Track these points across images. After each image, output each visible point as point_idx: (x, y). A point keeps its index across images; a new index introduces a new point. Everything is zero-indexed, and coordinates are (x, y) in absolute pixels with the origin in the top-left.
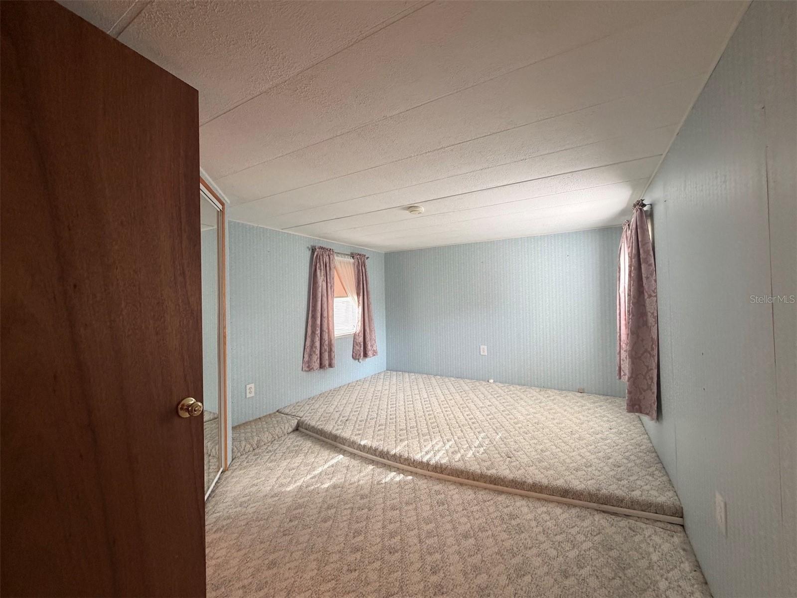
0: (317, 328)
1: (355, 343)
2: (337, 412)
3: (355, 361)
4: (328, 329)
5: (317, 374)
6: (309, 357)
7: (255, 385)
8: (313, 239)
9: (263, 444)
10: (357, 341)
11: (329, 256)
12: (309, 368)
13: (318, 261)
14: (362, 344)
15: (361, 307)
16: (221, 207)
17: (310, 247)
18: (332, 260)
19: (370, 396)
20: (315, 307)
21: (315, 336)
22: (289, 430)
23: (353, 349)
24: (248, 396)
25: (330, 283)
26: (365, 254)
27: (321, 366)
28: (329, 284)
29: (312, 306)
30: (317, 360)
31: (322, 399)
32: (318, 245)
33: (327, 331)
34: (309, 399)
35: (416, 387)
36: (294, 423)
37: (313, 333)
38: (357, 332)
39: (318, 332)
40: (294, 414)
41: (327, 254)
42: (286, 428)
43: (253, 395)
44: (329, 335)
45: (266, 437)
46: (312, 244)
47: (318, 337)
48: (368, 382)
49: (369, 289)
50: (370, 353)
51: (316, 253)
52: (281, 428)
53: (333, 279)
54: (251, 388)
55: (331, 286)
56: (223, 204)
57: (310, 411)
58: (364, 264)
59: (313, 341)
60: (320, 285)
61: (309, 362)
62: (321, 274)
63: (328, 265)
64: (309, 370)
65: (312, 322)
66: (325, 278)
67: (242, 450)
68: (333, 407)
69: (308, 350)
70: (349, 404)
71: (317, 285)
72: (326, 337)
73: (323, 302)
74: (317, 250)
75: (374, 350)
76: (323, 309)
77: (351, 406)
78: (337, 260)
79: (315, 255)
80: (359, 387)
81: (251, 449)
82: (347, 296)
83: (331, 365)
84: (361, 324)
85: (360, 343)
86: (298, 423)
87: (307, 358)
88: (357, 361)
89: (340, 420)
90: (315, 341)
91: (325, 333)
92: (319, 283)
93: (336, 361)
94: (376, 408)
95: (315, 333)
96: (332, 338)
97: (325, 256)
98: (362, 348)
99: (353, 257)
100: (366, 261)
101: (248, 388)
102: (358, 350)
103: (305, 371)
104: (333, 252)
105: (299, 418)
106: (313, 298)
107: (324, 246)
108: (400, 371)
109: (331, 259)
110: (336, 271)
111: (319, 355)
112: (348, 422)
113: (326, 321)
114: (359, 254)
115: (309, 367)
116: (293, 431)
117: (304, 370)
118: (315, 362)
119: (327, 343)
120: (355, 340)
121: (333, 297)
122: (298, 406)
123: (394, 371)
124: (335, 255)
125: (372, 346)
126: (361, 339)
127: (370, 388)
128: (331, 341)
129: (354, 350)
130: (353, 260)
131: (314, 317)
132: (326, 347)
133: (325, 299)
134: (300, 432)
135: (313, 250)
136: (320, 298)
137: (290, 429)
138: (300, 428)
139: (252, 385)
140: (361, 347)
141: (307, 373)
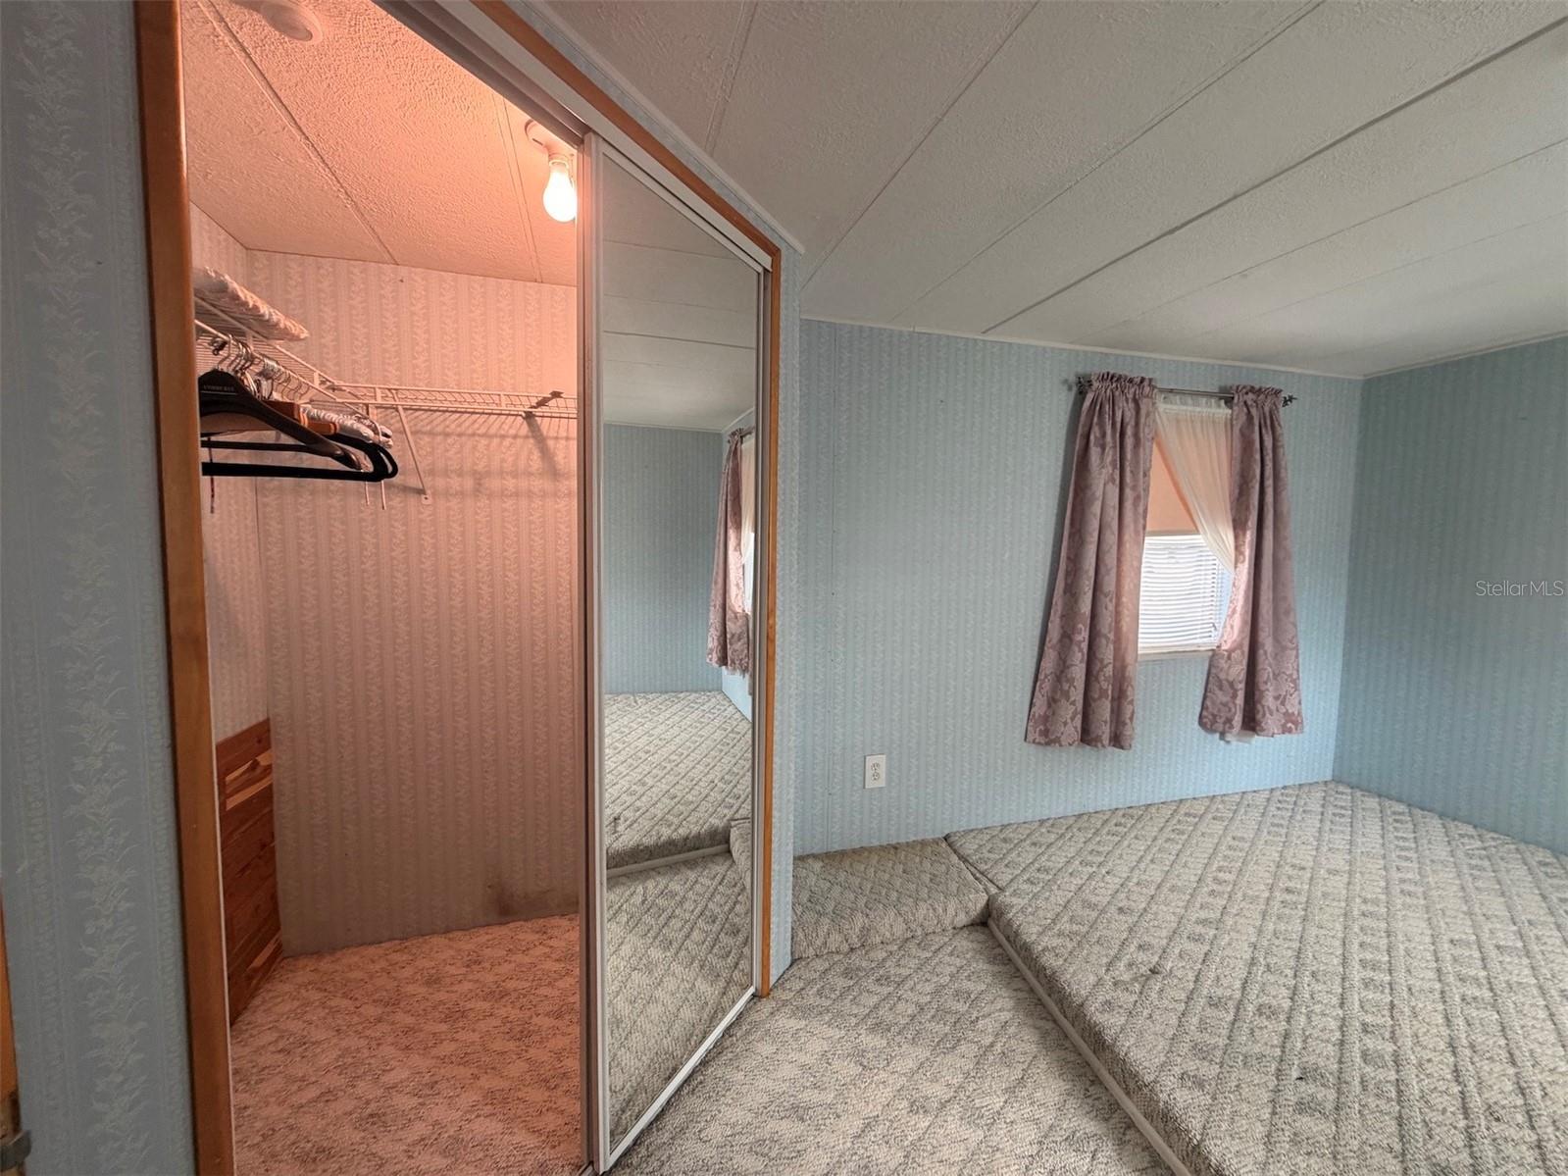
0: (1080, 626)
1: (1213, 679)
2: (1121, 910)
3: (1209, 736)
4: (1118, 630)
5: (1072, 759)
6: (1049, 706)
7: (890, 759)
8: (1085, 352)
9: (878, 940)
10: (1222, 676)
11: (1136, 402)
12: (1046, 736)
13: (1096, 420)
14: (1241, 686)
15: (1245, 568)
16: (766, 260)
17: (1073, 379)
18: (1148, 415)
19: (1259, 877)
20: (1075, 560)
21: (1069, 648)
22: (958, 919)
23: (1205, 698)
24: (870, 784)
25: (1134, 488)
26: (1277, 387)
27: (1087, 737)
28: (1128, 492)
29: (1068, 558)
30: (1072, 719)
31: (1081, 837)
32: (1096, 369)
33: (1111, 636)
34: (1042, 822)
35: (1497, 906)
36: (977, 902)
37: (1067, 637)
38: (1225, 647)
39: (1083, 636)
40: (983, 867)
41: (1130, 396)
42: (951, 911)
43: (881, 783)
44: (1117, 650)
45: (889, 925)
46: (1080, 370)
47: (1081, 650)
48: (1256, 814)
49: (1285, 508)
50: (1271, 722)
51: (1090, 397)
52: (934, 910)
53: (1145, 475)
54: (878, 765)
55: (1137, 499)
56: (773, 251)
57: (1032, 873)
58: (1271, 423)
59: (1064, 662)
60: (1099, 493)
61: (1045, 719)
62: (1102, 459)
63: (1129, 431)
64: (1048, 744)
65: (1065, 605)
66: (1117, 472)
67: (818, 943)
68: (1114, 882)
69: (1046, 686)
70: (1173, 889)
71: (1089, 493)
72: (1107, 653)
73: (1105, 547)
74: (1096, 384)
75: (1286, 714)
76: (1103, 570)
77: (1178, 901)
78: (1165, 412)
79: (1087, 403)
80: (1218, 827)
81: (845, 948)
82: (1197, 532)
83: (1117, 740)
84: (1244, 622)
85: (1231, 684)
86: (987, 904)
87: (1044, 708)
88: (1217, 735)
89: (1125, 960)
90: (1069, 662)
91: (1104, 641)
92: (1094, 487)
93: (1139, 729)
94: (1284, 957)
95: (1071, 640)
96: (1129, 659)
97: (1121, 403)
98: (1240, 700)
99: (1229, 402)
100: (1284, 414)
101: (869, 764)
102: (1225, 705)
103: (1034, 742)
104: (1153, 387)
105: (993, 890)
106: (1071, 535)
107: (1119, 371)
108: (1400, 800)
109: (1143, 412)
110: (1159, 445)
111: (1080, 705)
112: (1156, 985)
113: (1111, 607)
114: (1252, 390)
115: (1045, 733)
116: (972, 925)
117: (1030, 738)
118: (1065, 724)
119: (1109, 671)
120: (1213, 671)
121: (1142, 531)
122: (1005, 840)
123: (1368, 791)
124: (1159, 399)
125: (1281, 699)
126: (1238, 671)
127: (1260, 844)
128: (1124, 668)
129: (1208, 703)
130: (1230, 411)
131: (1072, 592)
132: (1105, 684)
133: (1111, 538)
134: (993, 936)
135: (1082, 386)
136: (1096, 534)
137: (962, 919)
138: (991, 922)
139: (882, 759)
140: (1234, 696)
141: (1040, 748)
